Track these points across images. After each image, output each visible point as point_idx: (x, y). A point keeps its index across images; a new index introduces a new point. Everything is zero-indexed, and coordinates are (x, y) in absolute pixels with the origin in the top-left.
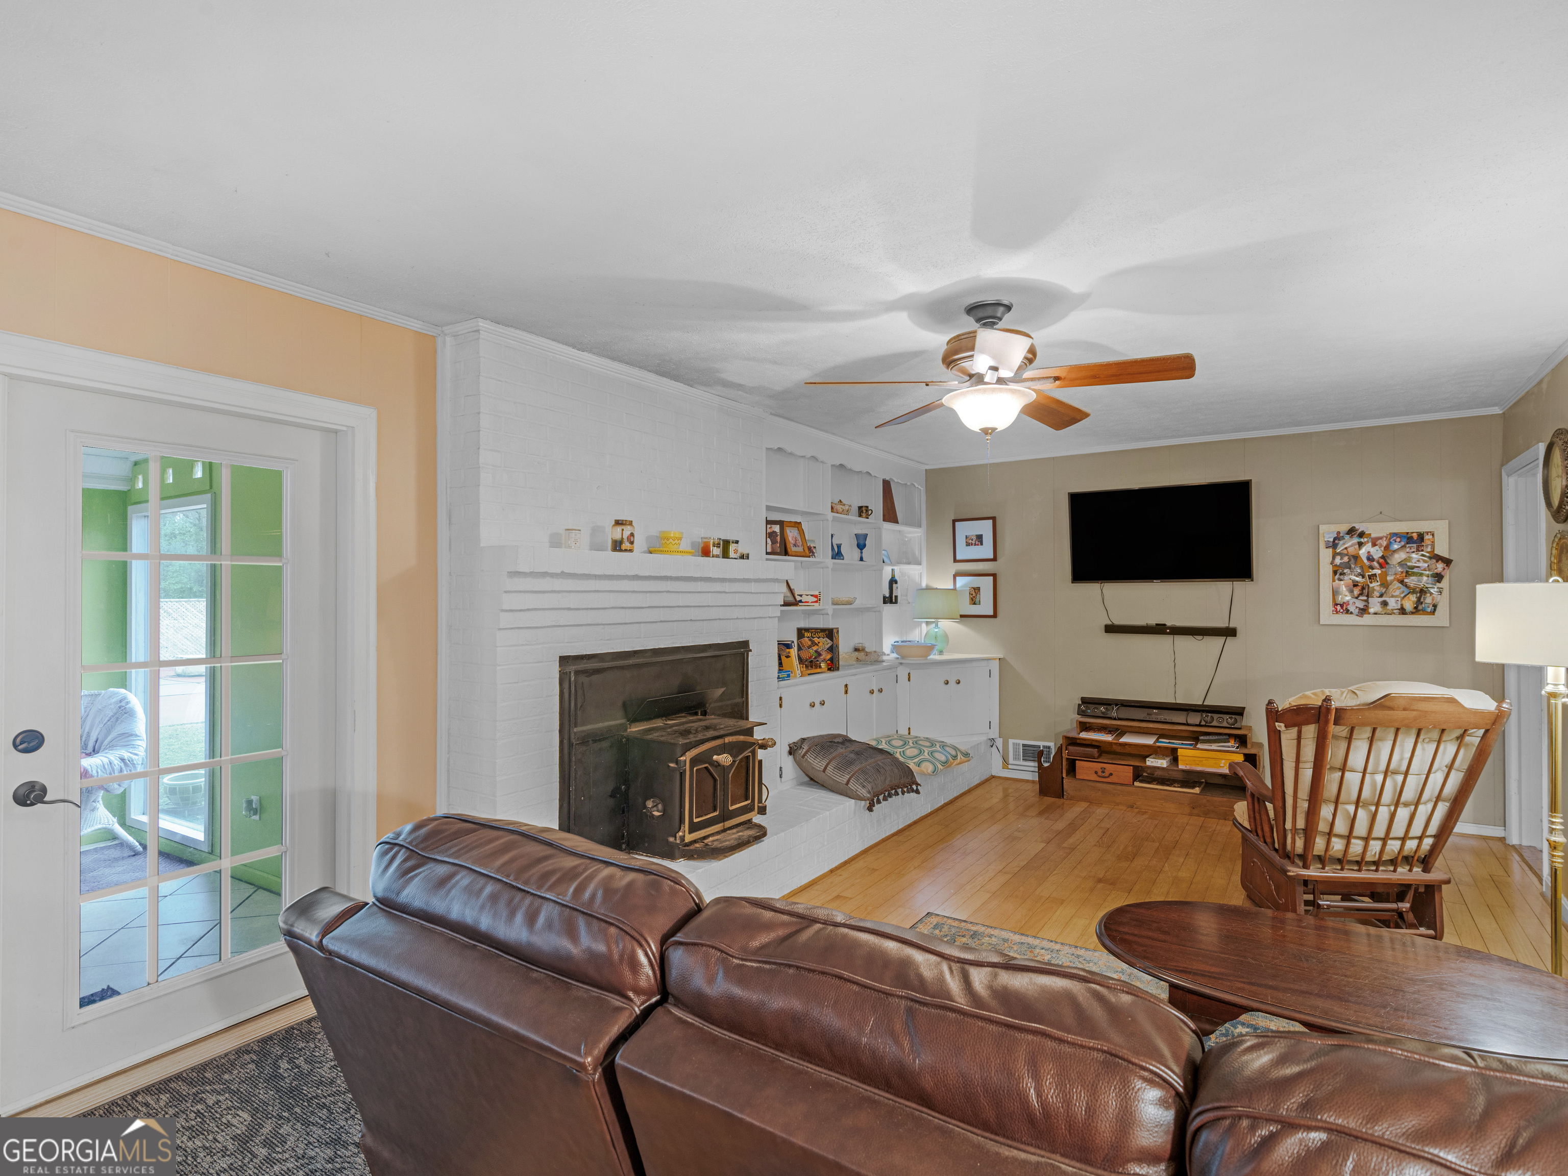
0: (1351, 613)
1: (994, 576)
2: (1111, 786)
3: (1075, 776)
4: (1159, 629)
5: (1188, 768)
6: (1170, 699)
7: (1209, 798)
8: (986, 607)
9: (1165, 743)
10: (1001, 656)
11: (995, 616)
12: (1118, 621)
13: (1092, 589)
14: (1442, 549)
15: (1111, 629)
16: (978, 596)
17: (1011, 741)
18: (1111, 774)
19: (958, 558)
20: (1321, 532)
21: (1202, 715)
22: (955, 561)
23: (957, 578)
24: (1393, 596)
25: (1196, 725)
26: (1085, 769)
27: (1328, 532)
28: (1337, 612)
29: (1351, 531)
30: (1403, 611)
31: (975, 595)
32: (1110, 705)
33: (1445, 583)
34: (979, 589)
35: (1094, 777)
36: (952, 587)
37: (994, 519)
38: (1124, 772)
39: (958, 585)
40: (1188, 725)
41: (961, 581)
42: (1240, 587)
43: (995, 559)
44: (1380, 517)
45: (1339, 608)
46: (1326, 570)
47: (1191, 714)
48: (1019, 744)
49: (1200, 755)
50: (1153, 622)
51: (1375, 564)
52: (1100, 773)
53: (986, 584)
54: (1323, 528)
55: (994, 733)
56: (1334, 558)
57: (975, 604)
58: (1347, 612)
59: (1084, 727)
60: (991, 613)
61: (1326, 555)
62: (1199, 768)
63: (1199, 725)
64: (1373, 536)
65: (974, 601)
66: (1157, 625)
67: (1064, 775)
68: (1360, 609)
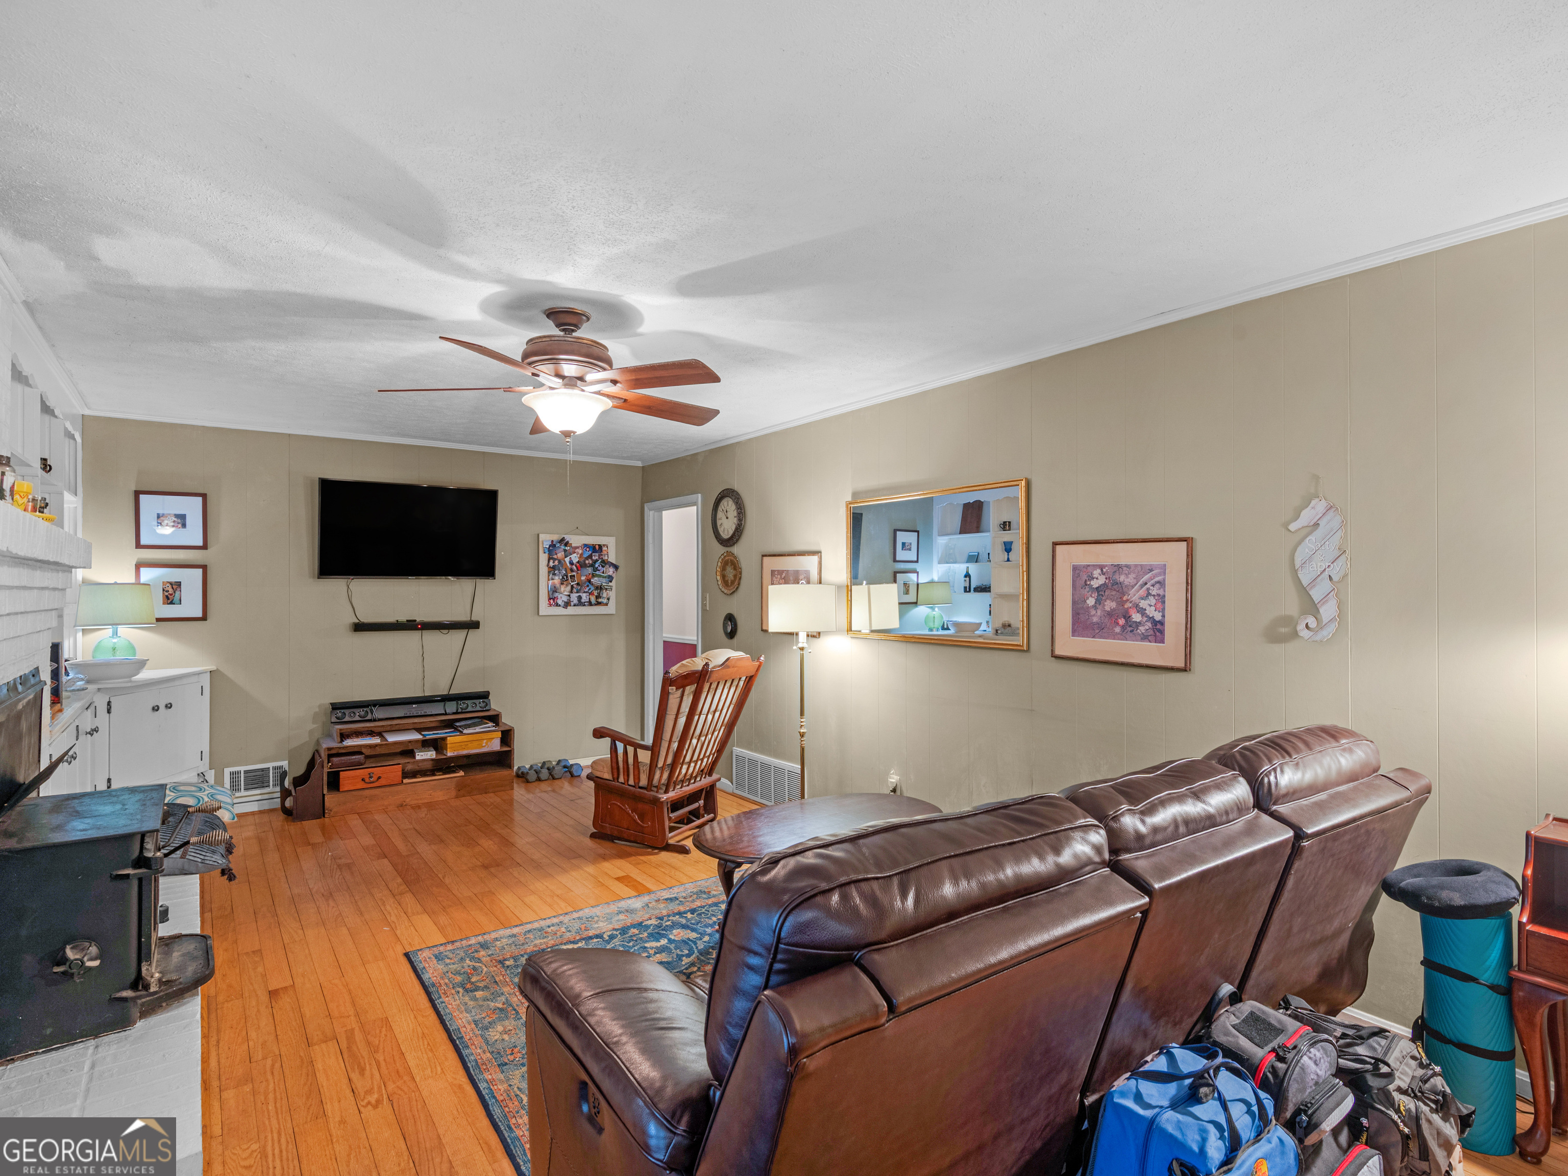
0: (560, 606)
1: (204, 568)
2: (380, 789)
3: (338, 789)
4: (410, 626)
5: (456, 753)
6: (419, 694)
7: (472, 777)
8: (191, 605)
9: (430, 735)
10: (213, 668)
11: (204, 618)
12: (366, 619)
13: (337, 585)
14: (612, 558)
15: (360, 627)
16: (177, 593)
17: (227, 771)
18: (379, 778)
19: (143, 541)
20: (540, 540)
21: (457, 703)
22: (138, 545)
23: (142, 569)
24: (584, 592)
25: (454, 713)
26: (348, 779)
27: (546, 539)
28: (551, 605)
29: (562, 541)
30: (590, 604)
31: (171, 593)
32: (367, 706)
33: (613, 584)
34: (179, 584)
35: (361, 785)
36: (133, 580)
37: (204, 496)
38: (392, 771)
39: (143, 579)
40: (446, 714)
41: (147, 575)
42: (483, 584)
43: (205, 547)
44: (577, 531)
45: (552, 601)
46: (544, 570)
47: (448, 704)
48: (239, 772)
49: (465, 740)
50: (403, 618)
51: (574, 567)
52: (367, 780)
53: (191, 579)
54: (542, 537)
55: (204, 766)
56: (549, 562)
57: (172, 603)
58: (557, 605)
59: (343, 736)
60: (200, 615)
61: (544, 558)
62: (465, 752)
63: (457, 713)
64: (573, 545)
65: (169, 600)
66: (407, 621)
67: (325, 792)
68: (565, 602)
